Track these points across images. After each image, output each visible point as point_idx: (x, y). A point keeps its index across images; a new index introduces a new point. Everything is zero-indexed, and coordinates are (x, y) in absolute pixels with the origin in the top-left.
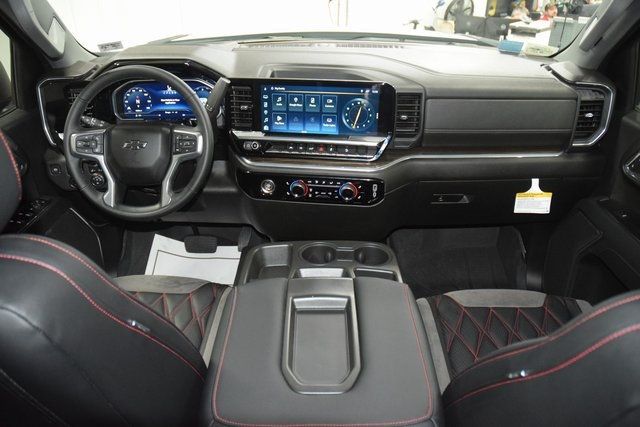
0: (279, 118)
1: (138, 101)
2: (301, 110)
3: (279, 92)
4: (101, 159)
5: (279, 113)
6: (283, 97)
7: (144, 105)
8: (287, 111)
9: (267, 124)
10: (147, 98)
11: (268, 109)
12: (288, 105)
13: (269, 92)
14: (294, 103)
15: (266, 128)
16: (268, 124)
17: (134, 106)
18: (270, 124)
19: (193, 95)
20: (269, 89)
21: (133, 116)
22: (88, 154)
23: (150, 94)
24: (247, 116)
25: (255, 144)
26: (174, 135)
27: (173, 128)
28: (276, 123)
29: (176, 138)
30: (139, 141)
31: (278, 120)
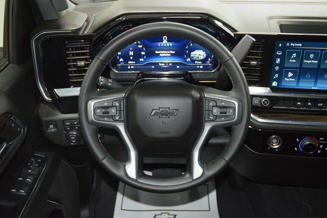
0: (290, 74)
1: (131, 53)
2: (316, 67)
3: (295, 48)
4: (121, 128)
5: (291, 69)
6: (298, 54)
7: (137, 57)
8: (301, 68)
9: (276, 80)
10: (141, 50)
11: (280, 65)
12: (302, 61)
13: (283, 49)
14: (309, 59)
15: (274, 84)
16: (278, 80)
17: (127, 58)
18: (279, 80)
19: (231, 58)
20: (284, 45)
21: (124, 68)
22: (107, 122)
23: (145, 45)
24: (255, 71)
25: (266, 100)
26: (206, 101)
27: (201, 91)
28: (286, 79)
29: (209, 105)
30: (169, 108)
31: (289, 76)
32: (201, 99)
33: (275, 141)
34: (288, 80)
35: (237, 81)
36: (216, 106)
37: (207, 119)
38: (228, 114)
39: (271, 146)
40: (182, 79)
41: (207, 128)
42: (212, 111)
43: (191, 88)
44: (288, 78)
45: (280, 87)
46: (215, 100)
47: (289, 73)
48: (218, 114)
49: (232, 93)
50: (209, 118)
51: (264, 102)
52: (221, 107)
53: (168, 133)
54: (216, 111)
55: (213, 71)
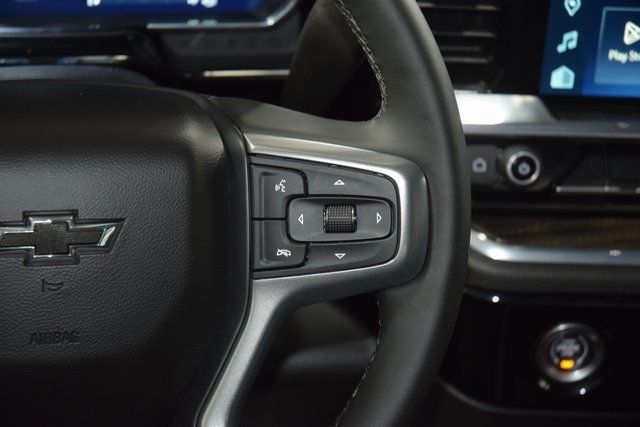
9: (569, 59)
15: (561, 79)
16: (578, 60)
18: (582, 61)
25: (520, 160)
26: (257, 171)
27: (227, 124)
28: (614, 54)
29: (269, 189)
30: (74, 213)
31: (628, 40)
32: (232, 163)
33: (569, 347)
34: (621, 57)
35: (400, 71)
36: (305, 196)
37: (262, 263)
38: (362, 232)
39: (552, 372)
40: (121, 64)
41: (264, 305)
42: (286, 219)
43: (180, 111)
44: (625, 49)
45: (587, 92)
46: (300, 170)
47: (629, 26)
48: (317, 235)
49: (379, 129)
50: (271, 256)
51: (515, 168)
52: (329, 201)
53: (71, 336)
54: (305, 221)
55: (271, 21)
